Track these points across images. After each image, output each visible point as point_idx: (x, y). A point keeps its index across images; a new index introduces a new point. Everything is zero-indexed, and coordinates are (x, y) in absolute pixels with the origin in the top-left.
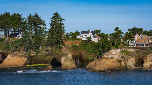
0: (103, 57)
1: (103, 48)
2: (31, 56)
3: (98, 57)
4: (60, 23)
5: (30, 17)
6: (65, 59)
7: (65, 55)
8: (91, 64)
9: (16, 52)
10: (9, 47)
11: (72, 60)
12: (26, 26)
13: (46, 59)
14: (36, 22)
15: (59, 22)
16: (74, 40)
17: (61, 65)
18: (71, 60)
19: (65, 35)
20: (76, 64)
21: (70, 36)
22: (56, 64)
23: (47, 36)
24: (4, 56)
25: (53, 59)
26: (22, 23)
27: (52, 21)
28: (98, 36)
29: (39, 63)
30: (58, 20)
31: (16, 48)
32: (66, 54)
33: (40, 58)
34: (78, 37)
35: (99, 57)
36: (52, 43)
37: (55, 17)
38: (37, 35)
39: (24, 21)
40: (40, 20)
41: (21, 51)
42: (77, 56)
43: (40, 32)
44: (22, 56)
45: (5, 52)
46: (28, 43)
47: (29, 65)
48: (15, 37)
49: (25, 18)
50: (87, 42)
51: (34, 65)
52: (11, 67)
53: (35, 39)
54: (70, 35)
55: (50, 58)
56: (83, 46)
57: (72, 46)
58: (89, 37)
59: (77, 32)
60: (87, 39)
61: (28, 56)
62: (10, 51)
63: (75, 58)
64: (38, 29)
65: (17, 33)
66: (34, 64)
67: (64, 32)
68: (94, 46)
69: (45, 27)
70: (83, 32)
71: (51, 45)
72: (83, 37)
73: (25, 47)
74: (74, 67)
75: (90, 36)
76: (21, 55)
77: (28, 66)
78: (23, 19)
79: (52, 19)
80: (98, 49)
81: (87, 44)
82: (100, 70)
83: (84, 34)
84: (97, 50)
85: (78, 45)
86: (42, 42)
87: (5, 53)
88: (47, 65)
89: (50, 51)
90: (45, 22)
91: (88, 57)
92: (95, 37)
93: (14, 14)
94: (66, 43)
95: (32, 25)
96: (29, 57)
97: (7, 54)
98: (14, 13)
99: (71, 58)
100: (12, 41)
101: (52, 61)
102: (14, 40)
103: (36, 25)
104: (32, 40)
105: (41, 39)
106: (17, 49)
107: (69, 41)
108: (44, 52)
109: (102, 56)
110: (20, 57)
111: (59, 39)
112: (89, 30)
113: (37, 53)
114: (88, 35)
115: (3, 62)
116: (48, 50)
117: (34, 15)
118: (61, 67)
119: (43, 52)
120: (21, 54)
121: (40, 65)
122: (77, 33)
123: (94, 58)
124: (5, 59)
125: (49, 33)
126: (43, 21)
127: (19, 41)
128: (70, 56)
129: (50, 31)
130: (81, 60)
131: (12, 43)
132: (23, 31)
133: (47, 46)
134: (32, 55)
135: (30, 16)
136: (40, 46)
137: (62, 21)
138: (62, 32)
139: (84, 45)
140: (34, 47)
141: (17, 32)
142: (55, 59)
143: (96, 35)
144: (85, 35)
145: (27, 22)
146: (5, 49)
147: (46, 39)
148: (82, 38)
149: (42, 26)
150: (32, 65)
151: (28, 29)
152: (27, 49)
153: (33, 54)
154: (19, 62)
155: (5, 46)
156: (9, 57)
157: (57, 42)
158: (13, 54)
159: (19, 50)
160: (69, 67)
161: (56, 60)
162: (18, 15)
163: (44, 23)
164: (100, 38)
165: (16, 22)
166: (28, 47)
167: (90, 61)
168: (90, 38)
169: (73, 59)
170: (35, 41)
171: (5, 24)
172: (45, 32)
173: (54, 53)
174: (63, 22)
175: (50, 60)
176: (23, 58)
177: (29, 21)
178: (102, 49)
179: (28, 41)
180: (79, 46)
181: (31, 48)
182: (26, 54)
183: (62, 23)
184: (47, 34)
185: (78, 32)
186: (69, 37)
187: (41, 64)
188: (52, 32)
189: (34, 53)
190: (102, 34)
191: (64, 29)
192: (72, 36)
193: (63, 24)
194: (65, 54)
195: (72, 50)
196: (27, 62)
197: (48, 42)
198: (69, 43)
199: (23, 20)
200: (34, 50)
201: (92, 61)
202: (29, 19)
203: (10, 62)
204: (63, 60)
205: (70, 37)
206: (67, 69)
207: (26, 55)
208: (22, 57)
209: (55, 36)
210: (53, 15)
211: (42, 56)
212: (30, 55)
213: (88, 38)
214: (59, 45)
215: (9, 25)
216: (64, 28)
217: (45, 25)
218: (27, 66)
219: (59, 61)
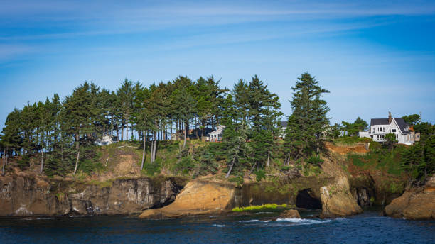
0: (427, 183)
1: (427, 160)
2: (245, 185)
3: (414, 184)
4: (317, 100)
5: (240, 87)
6: (329, 191)
7: (332, 180)
8: (397, 202)
9: (206, 175)
10: (189, 162)
11: (349, 193)
12: (232, 109)
13: (282, 192)
14: (256, 99)
15: (314, 98)
16: (351, 141)
17: (321, 207)
18: (346, 193)
19: (329, 129)
20: (359, 203)
21: (342, 133)
22: (308, 202)
23: (285, 132)
24: (178, 187)
25: (300, 191)
26: (222, 102)
27: (295, 95)
28: (414, 129)
29: (266, 203)
30: (311, 92)
31: (205, 165)
32: (333, 178)
33: (268, 188)
34: (362, 134)
35: (418, 183)
36: (295, 150)
37: (303, 84)
38: (258, 131)
39: (225, 97)
40: (267, 93)
41: (220, 173)
42: (360, 182)
43: (267, 122)
44: (222, 185)
45: (179, 175)
46: (237, 151)
47: (240, 206)
48: (203, 137)
49: (228, 91)
50: (384, 146)
51: (252, 207)
52: (195, 213)
53: (255, 140)
54: (342, 129)
55: (293, 189)
56: (377, 155)
57: (348, 156)
58: (390, 134)
59: (359, 121)
60: (386, 138)
61: (236, 184)
62: (191, 174)
63: (355, 187)
64: (262, 115)
65: (210, 127)
66: (253, 203)
67: (328, 122)
68: (404, 156)
69: (278, 111)
70: (374, 122)
71: (295, 156)
72: (376, 134)
73: (230, 163)
74: (354, 211)
75: (394, 131)
76: (219, 184)
77: (237, 209)
78: (222, 91)
79: (297, 91)
80: (413, 163)
81: (386, 151)
82: (420, 216)
83: (377, 127)
84: (411, 166)
85: (363, 153)
86: (271, 148)
87: (179, 178)
88: (284, 205)
89: (292, 170)
90: (277, 99)
91: (388, 185)
92: (405, 133)
93: (201, 80)
94: (332, 151)
95: (246, 106)
96: (238, 188)
97: (185, 181)
98: (201, 78)
99: (345, 187)
100: (197, 147)
101: (299, 197)
102: (202, 146)
103: (255, 105)
104: (247, 145)
105: (269, 142)
106: (208, 167)
107: (339, 145)
108: (277, 174)
109: (426, 180)
110: (216, 189)
111: (315, 140)
112: (390, 116)
113: (260, 176)
114: (388, 129)
115: (174, 201)
116: (288, 169)
117: (251, 81)
118: (322, 211)
119: (274, 173)
120: (219, 181)
121: (269, 206)
122: (361, 124)
123: (405, 186)
124: (179, 193)
125: (290, 125)
126: (274, 95)
127: (214, 147)
128: (343, 182)
129: (292, 121)
130: (373, 191)
131: (197, 152)
132: (223, 123)
133: (284, 157)
134: (246, 181)
135: (241, 83)
136: (266, 160)
137: (322, 94)
138: (323, 123)
139: (377, 153)
140: (251, 161)
141: (208, 124)
142: (304, 190)
143: (408, 128)
144: (381, 129)
145: (234, 99)
146: (180, 167)
147: (282, 142)
148: (372, 136)
149: (272, 109)
150: (247, 208)
151: (235, 116)
152: (235, 167)
153: (249, 178)
154: (214, 199)
155: (179, 160)
156: (189, 187)
157: (311, 149)
158: (200, 182)
159: (213, 170)
160: (342, 210)
161: (309, 192)
162: (211, 81)
163: (275, 102)
164: (418, 134)
165: (207, 100)
166: (237, 161)
167: (395, 193)
168: (394, 136)
169: (351, 190)
170: (255, 146)
171: (177, 106)
172: (279, 123)
173: (302, 174)
174: (323, 97)
175: (292, 194)
176: (225, 189)
177: (237, 98)
178: (424, 164)
179: (235, 146)
180: (365, 157)
181: (244, 165)
182: (231, 181)
183: (321, 99)
184: (284, 129)
185: (362, 121)
186: (339, 134)
187: (271, 203)
188: (297, 122)
189: (252, 176)
190: (423, 124)
191: (327, 115)
192: (346, 133)
193: (325, 103)
194: (331, 178)
195: (349, 166)
196: (236, 200)
197: (288, 147)
198: (339, 150)
199: (222, 95)
200: (253, 168)
201: (400, 195)
202: (238, 91)
203: (193, 201)
204: (325, 192)
205: (342, 135)
206: (336, 215)
207: (232, 183)
208: (221, 189)
209: (304, 133)
210: (299, 79)
211: (273, 184)
212: (242, 182)
213: (387, 135)
214: (314, 155)
215: (188, 109)
216: (326, 112)
217: (278, 106)
218: (234, 210)
219: (316, 194)
